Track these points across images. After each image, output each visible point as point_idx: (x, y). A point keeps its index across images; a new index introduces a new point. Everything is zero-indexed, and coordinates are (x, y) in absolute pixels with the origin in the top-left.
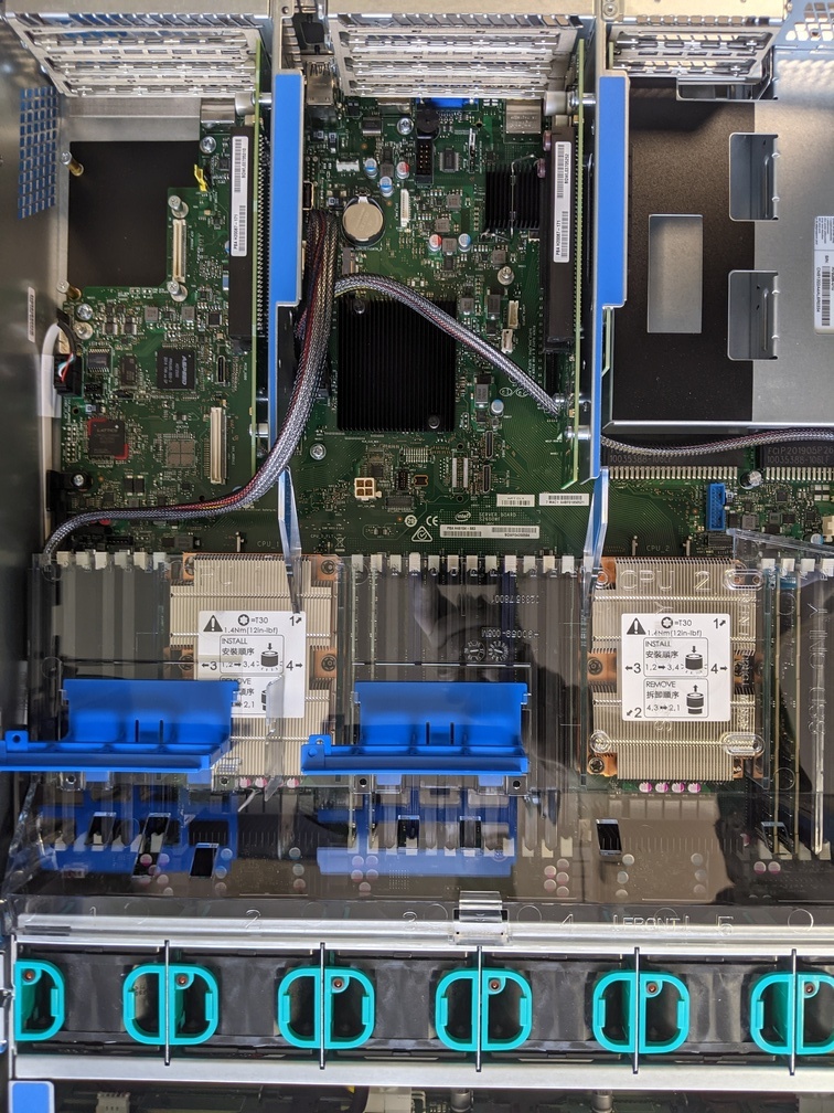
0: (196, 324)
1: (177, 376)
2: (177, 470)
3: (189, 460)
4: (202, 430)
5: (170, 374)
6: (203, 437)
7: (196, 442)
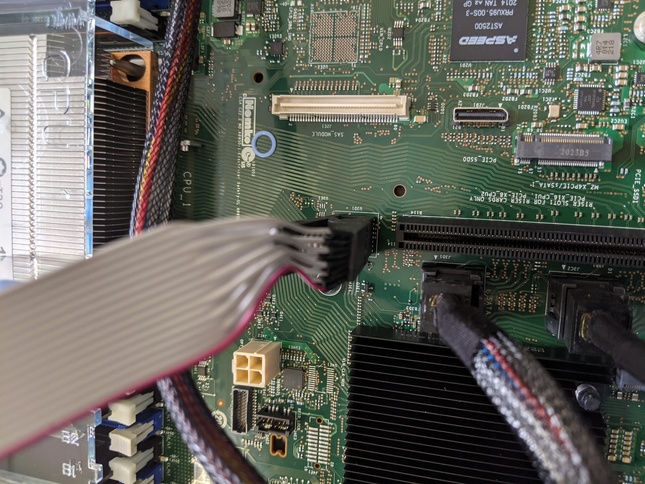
0: (583, 62)
1: (478, 26)
2: (306, 32)
3: (321, 56)
4: (374, 75)
5: (481, 13)
6: (361, 79)
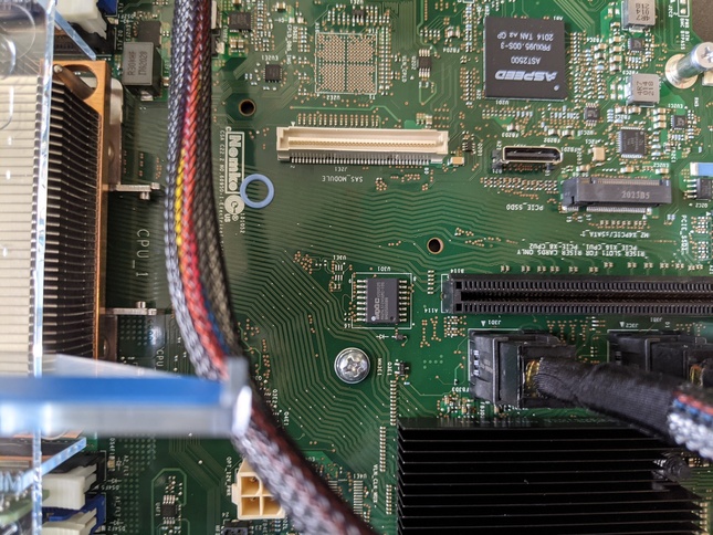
0: (622, 103)
1: (515, 60)
2: (310, 56)
3: (332, 83)
4: (397, 109)
5: (517, 46)
6: (383, 113)
7: (372, 95)
